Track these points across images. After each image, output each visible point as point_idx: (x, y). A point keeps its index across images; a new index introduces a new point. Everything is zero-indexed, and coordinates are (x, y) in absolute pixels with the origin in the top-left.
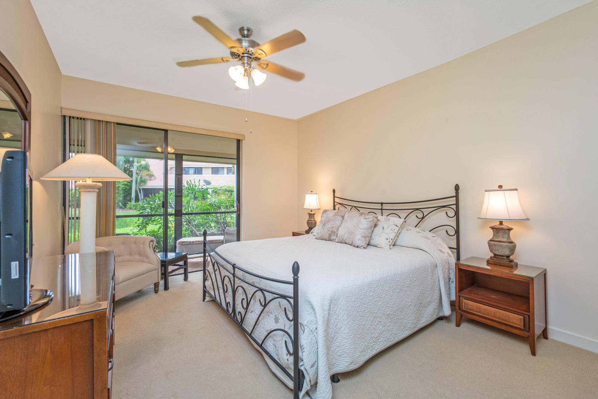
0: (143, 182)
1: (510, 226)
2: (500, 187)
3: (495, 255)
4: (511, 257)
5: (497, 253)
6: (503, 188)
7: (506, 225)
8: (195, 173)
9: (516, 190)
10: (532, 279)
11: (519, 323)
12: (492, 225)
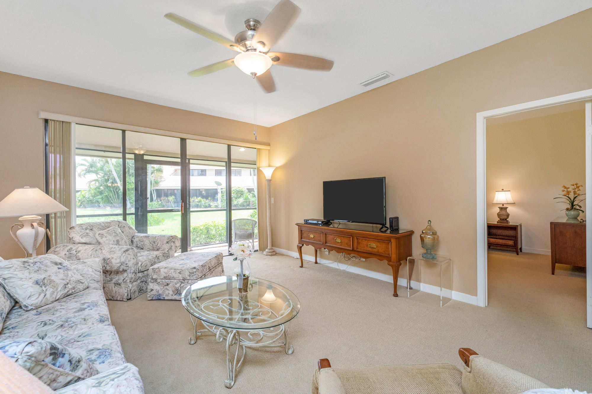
0: (157, 183)
1: (507, 207)
2: (503, 189)
3: (500, 219)
4: (507, 220)
5: (502, 218)
6: (504, 190)
7: (505, 206)
8: (199, 175)
9: (510, 191)
10: (517, 226)
11: (512, 244)
12: (499, 206)
